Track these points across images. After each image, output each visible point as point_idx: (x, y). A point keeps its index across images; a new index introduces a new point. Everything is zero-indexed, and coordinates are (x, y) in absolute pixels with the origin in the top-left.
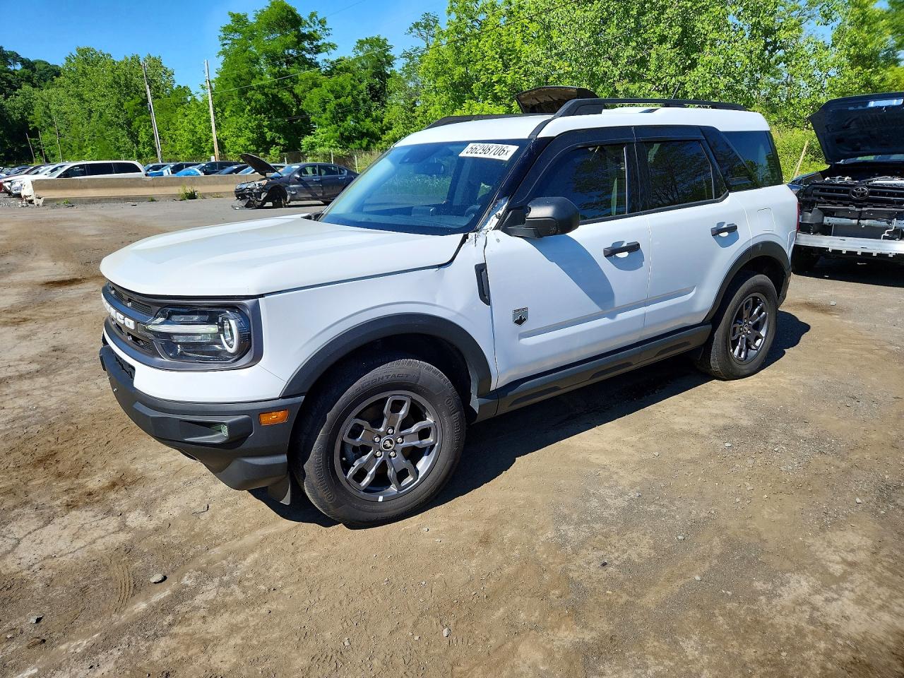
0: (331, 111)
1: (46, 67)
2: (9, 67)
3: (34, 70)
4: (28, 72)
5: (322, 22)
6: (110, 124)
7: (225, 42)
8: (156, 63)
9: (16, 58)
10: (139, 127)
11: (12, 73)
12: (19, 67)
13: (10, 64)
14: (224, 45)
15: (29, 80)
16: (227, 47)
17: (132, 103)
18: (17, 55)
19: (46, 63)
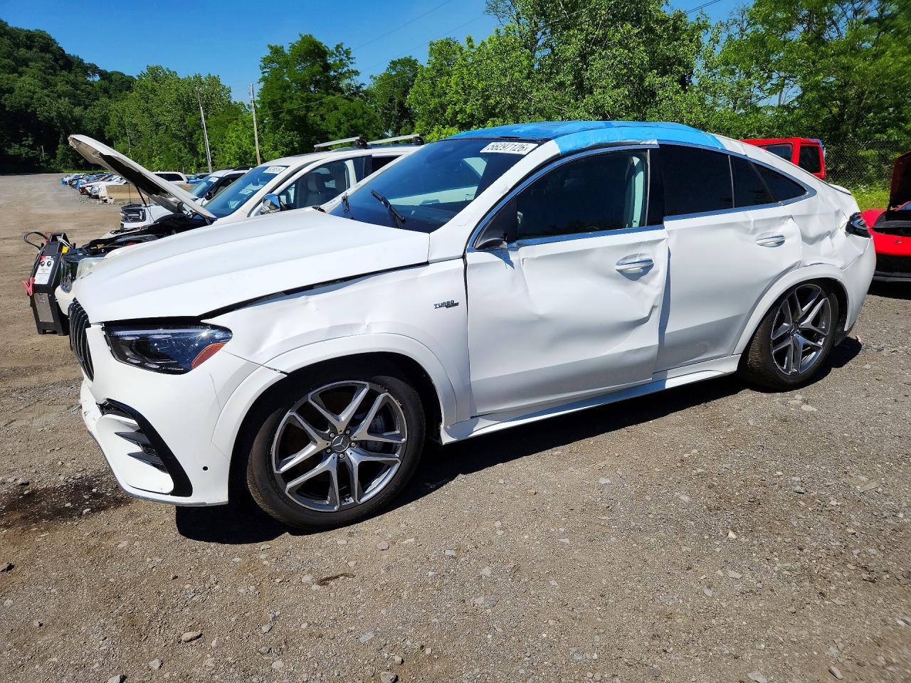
0: (345, 132)
1: (122, 78)
2: (88, 79)
3: (111, 81)
4: (105, 83)
5: (347, 53)
6: (175, 136)
7: (265, 70)
8: (215, 81)
9: (94, 69)
10: (198, 140)
11: (91, 85)
12: (97, 78)
13: (90, 76)
14: (264, 73)
15: (106, 91)
16: (266, 74)
17: (193, 118)
18: (96, 67)
19: (122, 74)
